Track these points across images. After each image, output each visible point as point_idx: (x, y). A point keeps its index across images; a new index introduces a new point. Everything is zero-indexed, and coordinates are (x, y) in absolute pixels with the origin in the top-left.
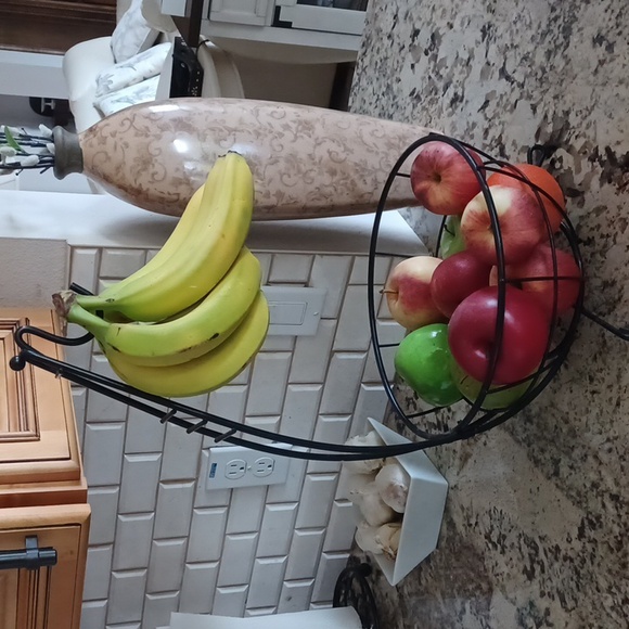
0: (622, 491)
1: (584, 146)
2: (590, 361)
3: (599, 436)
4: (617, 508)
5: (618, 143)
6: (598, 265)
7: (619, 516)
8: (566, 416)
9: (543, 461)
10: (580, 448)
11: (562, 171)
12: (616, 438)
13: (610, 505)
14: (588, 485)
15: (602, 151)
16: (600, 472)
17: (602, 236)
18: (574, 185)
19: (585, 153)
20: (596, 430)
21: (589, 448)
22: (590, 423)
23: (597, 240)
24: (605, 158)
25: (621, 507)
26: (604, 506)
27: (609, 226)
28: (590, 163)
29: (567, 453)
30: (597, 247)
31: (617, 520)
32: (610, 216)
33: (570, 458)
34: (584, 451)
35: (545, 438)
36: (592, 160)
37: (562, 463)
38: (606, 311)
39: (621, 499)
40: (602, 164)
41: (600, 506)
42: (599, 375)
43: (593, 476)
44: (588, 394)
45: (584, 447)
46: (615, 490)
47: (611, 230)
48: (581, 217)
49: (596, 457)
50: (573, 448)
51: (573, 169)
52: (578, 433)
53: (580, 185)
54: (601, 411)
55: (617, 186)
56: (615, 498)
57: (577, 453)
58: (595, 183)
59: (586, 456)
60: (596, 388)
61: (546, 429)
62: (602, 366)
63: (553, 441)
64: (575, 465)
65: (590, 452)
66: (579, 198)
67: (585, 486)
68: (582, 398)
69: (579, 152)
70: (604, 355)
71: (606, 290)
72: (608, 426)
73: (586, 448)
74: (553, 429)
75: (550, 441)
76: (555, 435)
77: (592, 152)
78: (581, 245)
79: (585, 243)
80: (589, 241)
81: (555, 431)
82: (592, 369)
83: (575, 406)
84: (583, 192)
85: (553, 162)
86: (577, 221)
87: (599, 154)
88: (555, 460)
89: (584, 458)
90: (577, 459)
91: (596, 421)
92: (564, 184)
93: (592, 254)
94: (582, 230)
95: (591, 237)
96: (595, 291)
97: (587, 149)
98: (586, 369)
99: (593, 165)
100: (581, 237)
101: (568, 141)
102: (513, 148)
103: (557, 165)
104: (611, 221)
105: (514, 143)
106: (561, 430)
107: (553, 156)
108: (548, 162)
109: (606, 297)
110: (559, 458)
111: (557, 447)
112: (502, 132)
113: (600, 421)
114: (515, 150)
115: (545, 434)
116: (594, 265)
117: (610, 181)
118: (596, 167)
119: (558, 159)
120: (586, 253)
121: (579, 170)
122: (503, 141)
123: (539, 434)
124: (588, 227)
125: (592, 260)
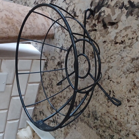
1: (116, 3)
2: (127, 93)
3: (135, 126)
6: (128, 52)
8: (115, 117)
9: (105, 136)
10: (125, 131)
11: (105, 16)
15: (126, 3)
17: (129, 39)
18: (112, 20)
19: (117, 6)
20: (133, 123)
21: (130, 131)
22: (129, 120)
23: (127, 41)
24: (128, 6)
27: (133, 34)
28: (120, 10)
29: (118, 133)
30: (127, 44)
32: (133, 29)
33: (119, 135)
34: (127, 132)
35: (105, 126)
36: (121, 8)
37: (115, 137)
38: (135, 70)
40: (127, 8)
42: (133, 99)
44: (128, 108)
45: (127, 130)
47: (135, 36)
48: (117, 33)
49: (134, 135)
50: (120, 131)
51: (111, 14)
52: (123, 124)
53: (115, 20)
54: (136, 115)
55: (136, 16)
57: (123, 133)
58: (123, 17)
59: (128, 134)
60: (131, 105)
61: (105, 122)
62: (135, 95)
64: (122, 138)
65: (130, 133)
66: (115, 26)
68: (124, 109)
69: (113, 7)
70: (135, 90)
71: (133, 62)
73: (128, 131)
74: (109, 123)
75: (108, 128)
76: (110, 125)
77: (121, 5)
78: (118, 45)
79: (120, 43)
80: (122, 42)
81: (110, 124)
82: (129, 96)
83: (120, 113)
84: (117, 23)
85: (100, 13)
86: (115, 35)
87: (125, 5)
88: (111, 136)
89: (127, 135)
90: (123, 135)
91: (133, 119)
92: (107, 21)
93: (124, 48)
94: (118, 38)
95: (123, 40)
96: (127, 63)
97: (117, 4)
98: (125, 96)
99: (121, 10)
100: (117, 41)
101: (107, 3)
102: (80, 12)
103: (102, 14)
104: (134, 32)
105: (80, 10)
106: (113, 123)
107: (100, 11)
108: (98, 14)
109: (134, 65)
110: (113, 135)
111: (112, 130)
112: (75, 7)
113: (135, 119)
114: (81, 13)
115: (105, 124)
116: (126, 52)
117: (132, 15)
118: (124, 10)
119: (103, 12)
120: (121, 47)
121: (114, 14)
122: (75, 11)
123: (102, 125)
124: (121, 36)
125: (125, 50)
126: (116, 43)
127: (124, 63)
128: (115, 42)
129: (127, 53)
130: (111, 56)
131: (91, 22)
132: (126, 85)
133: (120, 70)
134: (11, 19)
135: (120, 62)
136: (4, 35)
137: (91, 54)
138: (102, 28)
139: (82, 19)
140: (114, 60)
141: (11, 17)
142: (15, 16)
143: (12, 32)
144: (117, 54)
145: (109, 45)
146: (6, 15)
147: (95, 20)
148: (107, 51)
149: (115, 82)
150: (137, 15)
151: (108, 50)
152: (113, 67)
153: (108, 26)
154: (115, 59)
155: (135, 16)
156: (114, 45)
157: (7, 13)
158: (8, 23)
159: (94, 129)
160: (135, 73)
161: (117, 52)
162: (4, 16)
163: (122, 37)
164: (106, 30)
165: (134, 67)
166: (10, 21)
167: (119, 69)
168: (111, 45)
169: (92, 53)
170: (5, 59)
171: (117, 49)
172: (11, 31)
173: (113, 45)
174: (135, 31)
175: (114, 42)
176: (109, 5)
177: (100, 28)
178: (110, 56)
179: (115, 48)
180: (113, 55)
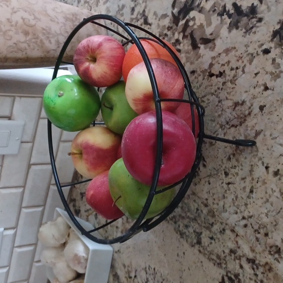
0: (258, 256)
1: (214, 6)
2: (225, 161)
3: (235, 216)
4: (253, 269)
6: (229, 91)
7: (256, 275)
8: (205, 202)
9: (187, 233)
10: (219, 224)
11: (195, 27)
12: (251, 217)
13: (247, 266)
14: (227, 251)
15: (229, 7)
16: (237, 242)
17: (232, 69)
18: (206, 35)
19: (215, 11)
20: (232, 211)
21: (226, 224)
22: (227, 206)
23: (228, 72)
24: (232, 11)
25: (258, 268)
26: (241, 267)
27: (238, 61)
28: (219, 18)
29: (207, 228)
30: (228, 78)
31: (254, 278)
32: (238, 54)
33: (210, 231)
34: (222, 227)
35: (188, 217)
36: (221, 14)
37: (203, 235)
38: (239, 123)
39: (257, 262)
40: (230, 16)
41: (238, 267)
42: (233, 171)
43: (231, 245)
44: (225, 186)
45: (222, 223)
46: (251, 255)
47: (240, 64)
48: (213, 58)
49: (233, 231)
50: (212, 225)
51: (205, 24)
52: (216, 213)
53: (211, 34)
54: (237, 197)
55: (244, 30)
56: (251, 261)
57: (216, 228)
58: (224, 31)
59: (224, 230)
60: (230, 181)
61: (189, 210)
62: (236, 164)
63: (195, 219)
64: (215, 237)
65: (227, 227)
66: (210, 45)
67: (224, 252)
68: (218, 188)
69: (209, 11)
70: (237, 156)
71: (237, 108)
72: (243, 208)
73: (224, 224)
74: (195, 211)
75: (193, 219)
76: (197, 215)
77: (221, 9)
78: (214, 78)
79: (217, 76)
80: (221, 74)
81: (196, 213)
82: (227, 167)
83: (213, 194)
84: (214, 40)
85: (187, 21)
86: (210, 61)
87: (227, 9)
88: (197, 233)
89: (223, 232)
90: (216, 232)
91: (232, 204)
92: (197, 36)
93: (224, 83)
94: (214, 66)
95: (222, 71)
96: (227, 110)
97: (216, 8)
98: (222, 167)
99: (221, 18)
100: (213, 72)
101: (199, 5)
102: (155, 17)
103: (191, 23)
104: (239, 57)
105: (155, 14)
106: (202, 211)
107: (187, 17)
108: (184, 22)
109: (237, 113)
110: (201, 231)
111: (199, 224)
112: (146, 7)
113: (236, 205)
114: (156, 19)
115: (188, 214)
116: (226, 91)
117: (237, 28)
118: (225, 19)
119: (192, 19)
120: (218, 83)
121: (209, 24)
122: (146, 14)
123: (184, 215)
124: (219, 64)
125: (224, 87)
126: (211, 75)
127: (222, 111)
128: (209, 73)
129: (227, 93)
130: (203, 97)
131: (172, 36)
132: (223, 147)
133: (216, 122)
134: (32, 26)
135: (217, 108)
136: (20, 55)
138: (190, 47)
139: (158, 29)
140: (207, 104)
141: (33, 22)
142: (40, 20)
143: (34, 49)
144: (213, 94)
145: (200, 78)
146: (23, 19)
147: (179, 33)
148: (196, 87)
149: (208, 142)
151: (198, 86)
153: (199, 45)
154: (209, 103)
155: (242, 30)
156: (208, 78)
157: (26, 15)
158: (26, 33)
159: (170, 222)
160: (238, 127)
161: (213, 91)
162: (20, 21)
163: (220, 65)
164: (196, 51)
165: (238, 118)
166: (30, 30)
167: (214, 121)
168: (204, 79)
170: (21, 97)
171: (212, 86)
172: (32, 47)
173: (205, 77)
174: (241, 56)
175: (208, 74)
176: (202, 7)
177: (186, 48)
179: (210, 84)
180: (205, 96)
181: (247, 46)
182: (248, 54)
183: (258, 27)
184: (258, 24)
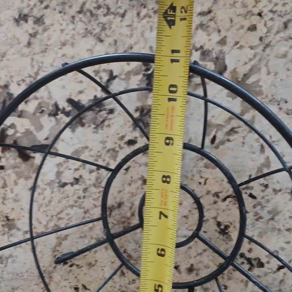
1: (40, 106)
5: (81, 92)
6: (95, 197)
15: (63, 104)
17: (91, 171)
18: (40, 141)
19: (42, 111)
23: (86, 176)
24: (69, 109)
28: (53, 119)
32: (94, 152)
36: (53, 114)
40: (67, 114)
48: (59, 165)
51: (32, 128)
53: (47, 139)
55: (93, 126)
69: (34, 114)
71: (113, 214)
77: (51, 108)
78: (68, 187)
79: (72, 184)
80: (77, 181)
82: (122, 284)
86: (56, 169)
87: (61, 107)
93: (85, 190)
94: (63, 175)
95: (77, 177)
97: (43, 108)
98: (115, 287)
99: (56, 119)
100: (64, 180)
103: (10, 132)
104: (97, 156)
109: (116, 218)
116: (91, 198)
117: (83, 125)
118: (61, 118)
119: (10, 127)
120: (77, 191)
121: (40, 128)
124: (70, 169)
125: (87, 194)
126: (64, 185)
128: (58, 183)
129: (94, 200)
130: (59, 213)
132: (110, 263)
133: (89, 237)
137: (3, 221)
138: (19, 160)
140: (68, 220)
144: (72, 206)
145: (47, 193)
148: (44, 205)
149: (84, 265)
150: (94, 124)
151: (47, 203)
152: (68, 235)
153: (32, 155)
154: (70, 218)
155: (90, 126)
156: (59, 189)
161: (71, 203)
163: (72, 171)
164: (29, 162)
165: (118, 224)
167: (85, 237)
168: (52, 192)
169: (5, 219)
171: (68, 197)
173: (55, 190)
174: (99, 154)
175: (57, 185)
176: (22, 111)
177: (12, 162)
178: (55, 214)
179: (64, 195)
180: (61, 212)
181: (103, 142)
182: (109, 151)
183: (110, 119)
184: (111, 116)
